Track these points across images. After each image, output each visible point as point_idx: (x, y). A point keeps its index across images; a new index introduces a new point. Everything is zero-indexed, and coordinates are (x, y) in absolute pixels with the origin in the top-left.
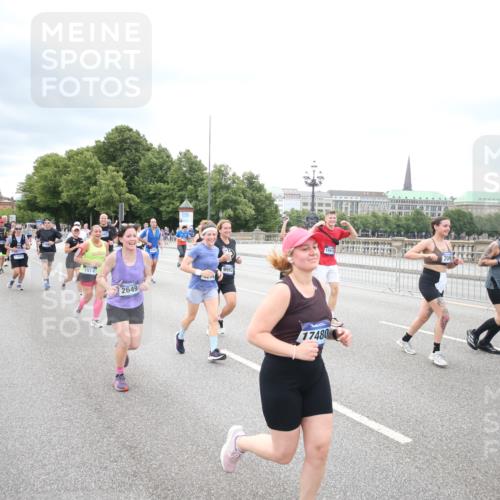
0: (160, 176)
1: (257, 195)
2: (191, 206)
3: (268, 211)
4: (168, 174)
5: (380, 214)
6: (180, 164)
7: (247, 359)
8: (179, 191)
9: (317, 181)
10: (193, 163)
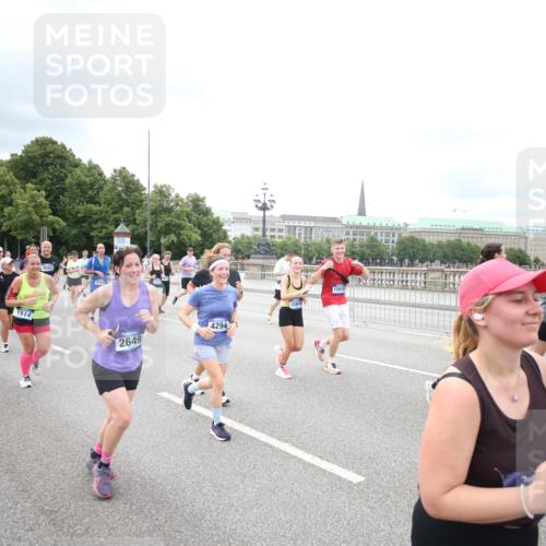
0: (90, 197)
1: (204, 219)
2: (127, 230)
3: (215, 236)
4: (101, 194)
6: (114, 183)
8: (114, 213)
9: (269, 205)
10: (129, 183)
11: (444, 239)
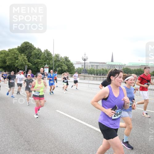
0: (38, 57)
1: (68, 63)
2: (48, 66)
3: (71, 68)
4: (41, 57)
5: (104, 69)
6: (44, 53)
7: (65, 113)
8: (44, 62)
9: (86, 59)
10: (48, 53)
11: (136, 68)
